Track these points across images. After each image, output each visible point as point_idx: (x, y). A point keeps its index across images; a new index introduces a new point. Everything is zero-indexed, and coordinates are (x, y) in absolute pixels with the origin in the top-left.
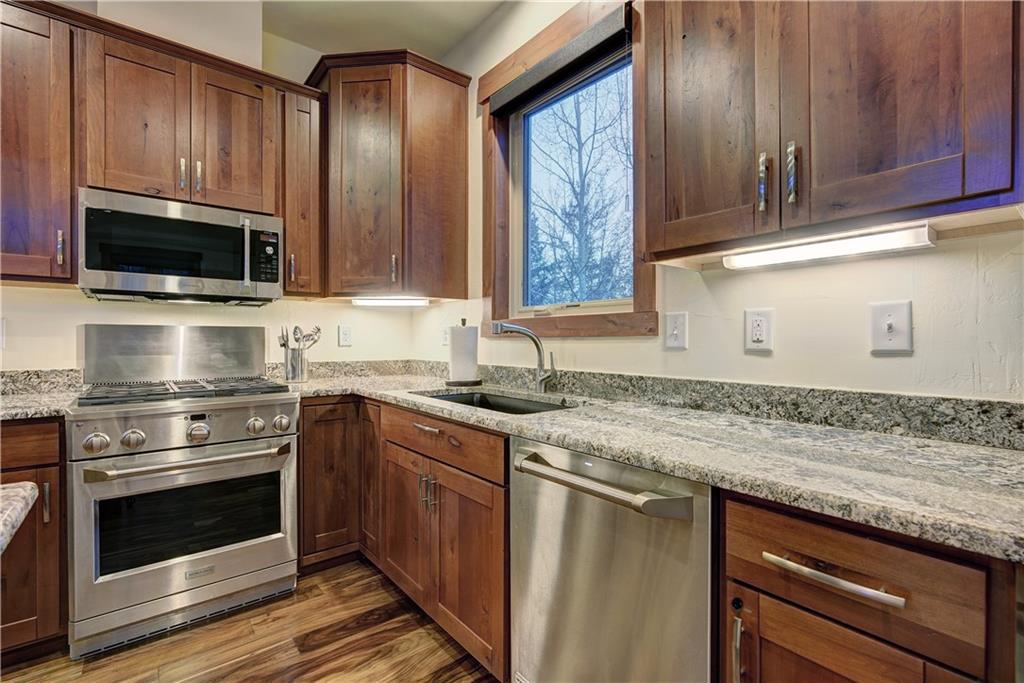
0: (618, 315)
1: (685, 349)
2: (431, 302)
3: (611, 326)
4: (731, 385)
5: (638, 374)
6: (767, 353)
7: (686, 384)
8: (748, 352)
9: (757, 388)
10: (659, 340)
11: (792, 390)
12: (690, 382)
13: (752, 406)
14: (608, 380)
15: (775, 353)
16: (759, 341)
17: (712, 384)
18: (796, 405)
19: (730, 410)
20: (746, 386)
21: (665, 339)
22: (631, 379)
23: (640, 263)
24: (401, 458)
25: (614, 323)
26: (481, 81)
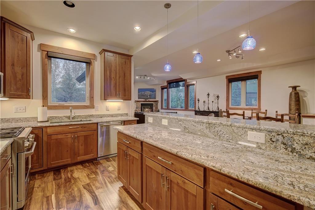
0: (87, 105)
1: (99, 110)
6: (109, 110)
7: (100, 115)
8: (106, 110)
9: (109, 114)
10: (94, 109)
13: (108, 116)
14: (86, 116)
17: (103, 115)
19: (106, 117)
20: (107, 114)
22: (91, 115)
23: (92, 98)
24: (60, 137)
25: (87, 107)
26: (41, 44)
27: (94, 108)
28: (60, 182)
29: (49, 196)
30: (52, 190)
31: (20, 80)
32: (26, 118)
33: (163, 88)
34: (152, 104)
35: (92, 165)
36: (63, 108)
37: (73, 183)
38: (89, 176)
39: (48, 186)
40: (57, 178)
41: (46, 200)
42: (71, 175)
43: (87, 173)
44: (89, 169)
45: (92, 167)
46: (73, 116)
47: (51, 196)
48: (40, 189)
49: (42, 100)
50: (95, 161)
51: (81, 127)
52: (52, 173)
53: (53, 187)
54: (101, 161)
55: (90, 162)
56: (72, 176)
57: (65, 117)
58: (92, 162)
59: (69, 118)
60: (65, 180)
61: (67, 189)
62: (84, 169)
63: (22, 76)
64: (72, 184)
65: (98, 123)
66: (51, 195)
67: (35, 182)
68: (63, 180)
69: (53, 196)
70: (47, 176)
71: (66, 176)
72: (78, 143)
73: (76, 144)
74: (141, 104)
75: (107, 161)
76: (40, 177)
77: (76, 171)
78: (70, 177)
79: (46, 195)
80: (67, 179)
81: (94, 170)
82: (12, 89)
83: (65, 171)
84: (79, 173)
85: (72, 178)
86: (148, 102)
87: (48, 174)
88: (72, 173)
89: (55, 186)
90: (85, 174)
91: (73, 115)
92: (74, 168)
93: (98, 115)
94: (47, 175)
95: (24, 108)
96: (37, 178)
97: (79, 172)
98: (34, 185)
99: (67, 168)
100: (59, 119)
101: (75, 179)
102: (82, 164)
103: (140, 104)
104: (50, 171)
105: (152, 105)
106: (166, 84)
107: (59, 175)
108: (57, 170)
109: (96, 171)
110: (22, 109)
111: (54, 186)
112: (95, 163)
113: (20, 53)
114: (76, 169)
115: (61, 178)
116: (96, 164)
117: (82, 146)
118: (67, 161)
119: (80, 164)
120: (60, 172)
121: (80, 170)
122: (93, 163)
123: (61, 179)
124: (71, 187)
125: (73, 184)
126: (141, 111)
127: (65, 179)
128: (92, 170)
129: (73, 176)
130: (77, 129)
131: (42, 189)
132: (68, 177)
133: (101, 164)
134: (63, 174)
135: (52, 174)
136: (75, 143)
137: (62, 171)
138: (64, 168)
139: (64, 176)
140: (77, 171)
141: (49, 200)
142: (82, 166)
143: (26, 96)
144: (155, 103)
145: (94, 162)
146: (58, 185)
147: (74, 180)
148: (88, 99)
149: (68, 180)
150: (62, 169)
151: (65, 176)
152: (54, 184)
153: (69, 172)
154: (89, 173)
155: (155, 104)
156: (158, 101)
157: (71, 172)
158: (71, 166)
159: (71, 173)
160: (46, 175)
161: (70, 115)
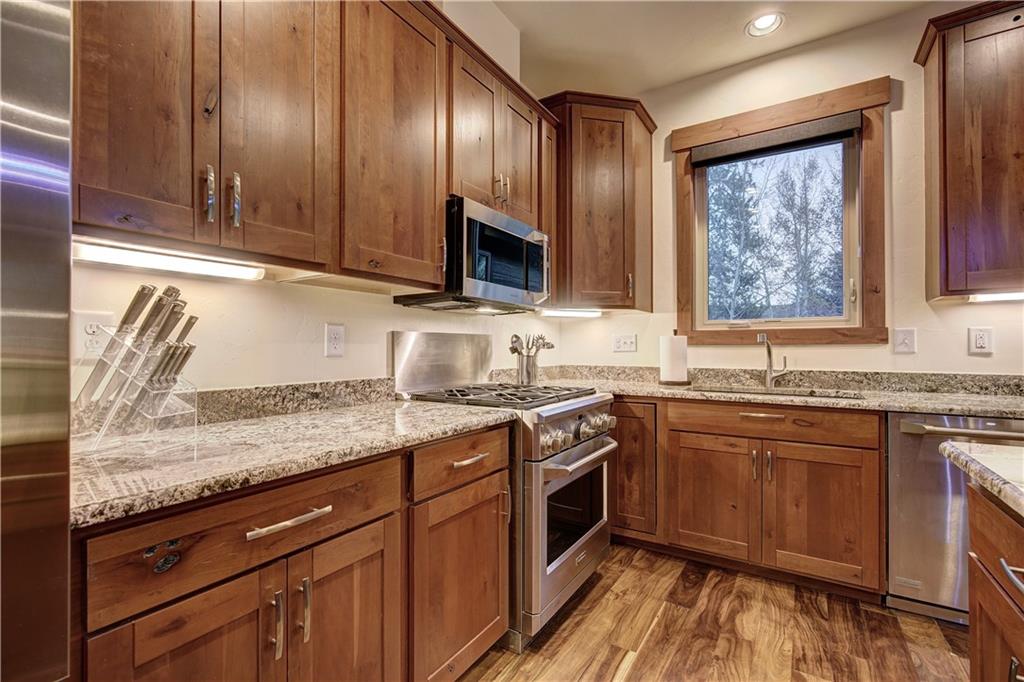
0: (848, 329)
1: (914, 353)
2: (603, 313)
3: (840, 337)
4: (963, 376)
5: (873, 371)
6: (988, 355)
7: (921, 376)
8: (971, 354)
9: (986, 377)
10: (888, 347)
11: (1015, 377)
12: (926, 374)
13: (981, 388)
14: (840, 376)
15: (994, 355)
16: (982, 347)
17: (946, 376)
18: (1018, 386)
19: (963, 391)
20: (976, 376)
21: (894, 345)
22: (866, 374)
23: (872, 293)
24: (707, 443)
25: (844, 335)
26: (673, 134)
27: (885, 341)
28: (680, 621)
29: (620, 649)
30: (641, 632)
31: (607, 253)
32: (637, 370)
35: (845, 618)
36: (742, 338)
37: (718, 652)
38: (802, 666)
39: (642, 609)
40: (680, 596)
41: (603, 660)
42: (732, 617)
43: (799, 644)
44: (819, 628)
45: (842, 628)
46: (778, 371)
47: (626, 653)
48: (619, 604)
49: (676, 314)
50: (871, 604)
51: (794, 422)
52: (678, 569)
53: (652, 622)
54: (909, 627)
55: (841, 599)
56: (733, 621)
57: (748, 376)
58: (854, 603)
59: (760, 377)
60: (701, 621)
61: (685, 664)
62: (800, 619)
63: (611, 241)
64: (713, 654)
65: (886, 412)
66: (628, 651)
67: (623, 571)
68: (695, 615)
69: (631, 657)
70: (659, 571)
71: (711, 605)
72: (781, 486)
73: (771, 489)
75: (951, 642)
76: (642, 564)
77: (757, 606)
78: (722, 619)
79: (617, 640)
80: (709, 620)
81: (844, 649)
82: (587, 281)
83: (720, 581)
84: (765, 621)
85: (728, 627)
87: (669, 565)
88: (742, 606)
89: (658, 624)
90: (788, 646)
91: (778, 366)
92: (759, 588)
93: (912, 378)
94: (662, 569)
95: (634, 340)
96: (633, 563)
97: (770, 619)
98: (614, 583)
99: (734, 573)
100: (727, 378)
101: (735, 639)
102: (798, 589)
104: (676, 558)
107: (693, 587)
108: (699, 566)
109: (849, 665)
110: (629, 343)
111: (656, 620)
112: (870, 616)
114: (765, 599)
115: (691, 604)
116: (874, 623)
117: (797, 506)
118: (735, 547)
119: (789, 584)
120: (704, 576)
121: (774, 611)
122: (857, 612)
123: (689, 607)
124: (701, 665)
125: (717, 658)
127: (700, 616)
128: (830, 644)
129: (737, 621)
130: (776, 427)
131: (621, 611)
132: (717, 613)
133: (902, 637)
134: (708, 590)
135: (678, 571)
136: (765, 484)
137: (711, 579)
138: (724, 570)
139: (705, 600)
140: (762, 610)
141: (610, 665)
142: (796, 600)
143: (622, 300)
145: (863, 607)
146: (667, 627)
147: (729, 640)
148: (854, 302)
149: (710, 630)
150: (716, 568)
151: (709, 601)
152: (659, 614)
153: (732, 597)
154: (810, 654)
157: (739, 597)
158: (753, 576)
159: (736, 603)
160: (661, 566)
161: (765, 368)
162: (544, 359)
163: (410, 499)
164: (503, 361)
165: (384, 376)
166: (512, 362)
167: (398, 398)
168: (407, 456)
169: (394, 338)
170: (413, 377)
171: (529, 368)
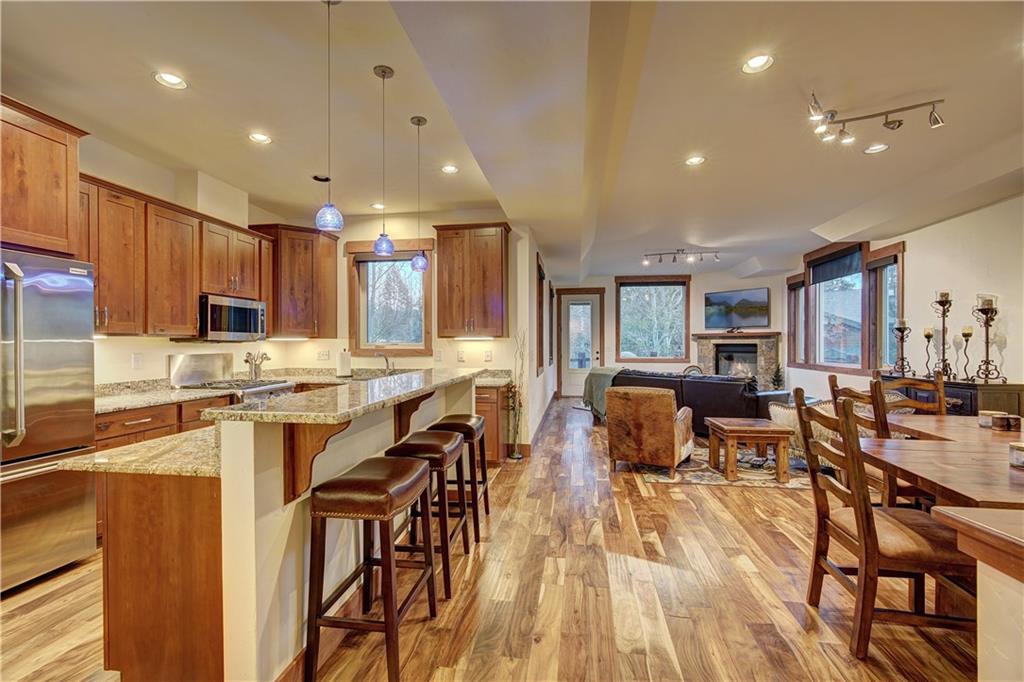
0: (418, 349)
3: (416, 353)
6: (464, 361)
10: (433, 358)
23: (427, 333)
25: (418, 352)
26: (347, 243)
27: (431, 355)
31: (303, 309)
32: (328, 370)
33: (794, 286)
34: (755, 345)
49: (348, 339)
63: (305, 303)
74: (717, 346)
82: (291, 324)
86: (740, 337)
91: (391, 368)
95: (327, 353)
100: (371, 373)
103: (711, 347)
105: (753, 349)
106: (801, 269)
110: (324, 355)
113: (302, 268)
126: (717, 373)
143: (311, 334)
144: (764, 340)
155: (764, 347)
156: (780, 333)
162: (265, 366)
163: (181, 422)
164: (240, 368)
165: (164, 376)
166: (246, 368)
167: (173, 388)
168: (180, 406)
169: (170, 358)
170: (182, 379)
171: (257, 370)
